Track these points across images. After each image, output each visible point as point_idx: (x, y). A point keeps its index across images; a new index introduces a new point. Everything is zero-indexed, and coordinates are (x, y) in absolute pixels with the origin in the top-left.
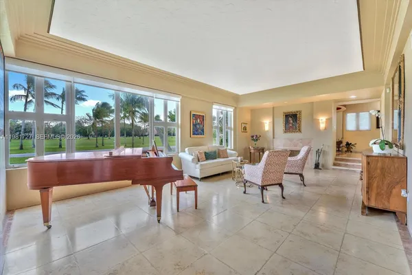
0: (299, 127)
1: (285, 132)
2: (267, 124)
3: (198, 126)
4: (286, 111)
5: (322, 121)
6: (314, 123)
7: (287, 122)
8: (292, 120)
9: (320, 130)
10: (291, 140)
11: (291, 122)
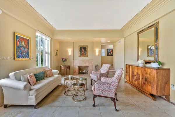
0: (87, 54)
1: (80, 57)
2: (70, 52)
3: (23, 49)
4: (80, 45)
5: (97, 51)
6: (94, 52)
7: (81, 51)
8: (83, 50)
9: (96, 56)
10: (83, 61)
11: (83, 51)
